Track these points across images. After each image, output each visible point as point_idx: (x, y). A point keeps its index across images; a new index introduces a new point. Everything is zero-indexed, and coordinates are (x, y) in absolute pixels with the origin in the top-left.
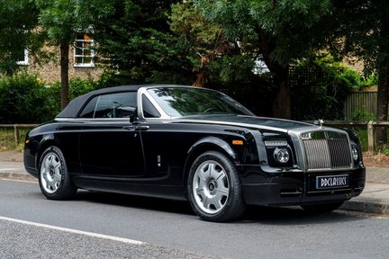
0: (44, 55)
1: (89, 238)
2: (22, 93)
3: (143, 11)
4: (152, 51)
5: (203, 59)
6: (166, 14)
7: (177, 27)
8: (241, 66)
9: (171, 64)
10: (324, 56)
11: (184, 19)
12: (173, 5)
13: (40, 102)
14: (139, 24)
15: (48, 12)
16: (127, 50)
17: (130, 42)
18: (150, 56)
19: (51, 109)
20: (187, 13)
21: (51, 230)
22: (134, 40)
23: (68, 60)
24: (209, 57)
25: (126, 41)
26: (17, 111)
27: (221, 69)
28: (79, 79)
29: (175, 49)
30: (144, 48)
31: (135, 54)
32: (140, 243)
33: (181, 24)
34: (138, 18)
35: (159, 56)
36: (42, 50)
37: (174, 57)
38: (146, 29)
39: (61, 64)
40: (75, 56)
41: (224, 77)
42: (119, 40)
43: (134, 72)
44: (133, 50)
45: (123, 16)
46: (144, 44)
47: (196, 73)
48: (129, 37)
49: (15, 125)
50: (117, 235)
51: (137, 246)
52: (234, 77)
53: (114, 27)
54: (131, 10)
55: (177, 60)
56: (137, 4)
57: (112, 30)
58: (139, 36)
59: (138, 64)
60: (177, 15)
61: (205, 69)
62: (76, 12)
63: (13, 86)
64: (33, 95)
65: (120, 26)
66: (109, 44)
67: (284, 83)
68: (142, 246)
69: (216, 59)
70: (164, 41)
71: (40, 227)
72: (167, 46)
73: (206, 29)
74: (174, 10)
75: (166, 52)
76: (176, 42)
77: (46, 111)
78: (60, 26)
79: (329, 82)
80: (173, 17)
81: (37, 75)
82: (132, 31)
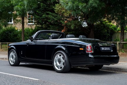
0: (17, 20)
1: (22, 78)
2: (10, 33)
3: (47, 6)
4: (50, 19)
5: (66, 22)
6: (54, 7)
7: (57, 11)
8: (77, 24)
9: (55, 23)
10: (105, 21)
11: (59, 9)
12: (56, 5)
13: (16, 35)
14: (45, 10)
15: (17, 7)
16: (42, 19)
17: (43, 16)
18: (49, 21)
19: (19, 38)
20: (60, 7)
21: (11, 76)
22: (44, 16)
23: (24, 22)
24: (68, 21)
25: (41, 16)
26: (9, 38)
27: (71, 25)
28: (28, 28)
29: (57, 18)
30: (47, 18)
31: (44, 20)
32: (38, 80)
33: (58, 10)
34: (45, 9)
35: (52, 21)
36: (16, 19)
37: (57, 21)
38: (48, 12)
39: (22, 23)
40: (28, 21)
41: (72, 28)
42: (39, 15)
43: (44, 26)
44: (43, 19)
45: (40, 8)
46: (47, 17)
47: (63, 26)
48: (42, 15)
49: (7, 43)
50: (31, 77)
51: (37, 81)
52: (75, 28)
53: (37, 11)
54: (43, 6)
55: (58, 22)
56: (45, 4)
57: (37, 12)
58: (45, 14)
59: (45, 23)
60: (57, 8)
61: (66, 25)
62: (25, 6)
63: (7, 30)
64: (14, 33)
65: (39, 11)
66: (36, 17)
67: (92, 29)
68: (38, 81)
69: (70, 22)
70: (53, 16)
71: (8, 75)
72: (54, 17)
73: (66, 12)
74: (56, 6)
75: (54, 19)
76: (57, 16)
77: (17, 38)
78: (20, 11)
79: (107, 29)
80: (56, 8)
81: (15, 27)
82: (43, 13)
